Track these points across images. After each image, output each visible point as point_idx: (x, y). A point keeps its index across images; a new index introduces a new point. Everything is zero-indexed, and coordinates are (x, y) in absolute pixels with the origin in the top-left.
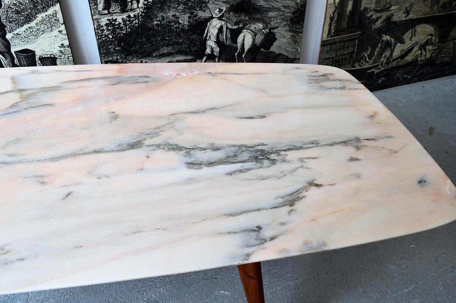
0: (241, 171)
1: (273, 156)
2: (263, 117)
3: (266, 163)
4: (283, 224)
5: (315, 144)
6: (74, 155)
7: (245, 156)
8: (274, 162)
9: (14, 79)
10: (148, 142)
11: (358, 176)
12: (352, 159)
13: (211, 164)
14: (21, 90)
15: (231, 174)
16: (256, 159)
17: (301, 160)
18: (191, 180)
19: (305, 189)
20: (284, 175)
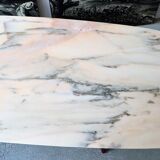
0: (96, 100)
1: (113, 94)
2: (115, 67)
3: (109, 97)
4: (106, 132)
5: (136, 89)
6: (27, 79)
7: (100, 91)
8: (112, 97)
9: (5, 25)
10: (59, 76)
11: (149, 112)
12: (150, 102)
13: (84, 94)
14: (8, 33)
15: (91, 101)
16: (104, 94)
17: (125, 98)
18: (73, 102)
19: (121, 115)
20: (115, 105)
